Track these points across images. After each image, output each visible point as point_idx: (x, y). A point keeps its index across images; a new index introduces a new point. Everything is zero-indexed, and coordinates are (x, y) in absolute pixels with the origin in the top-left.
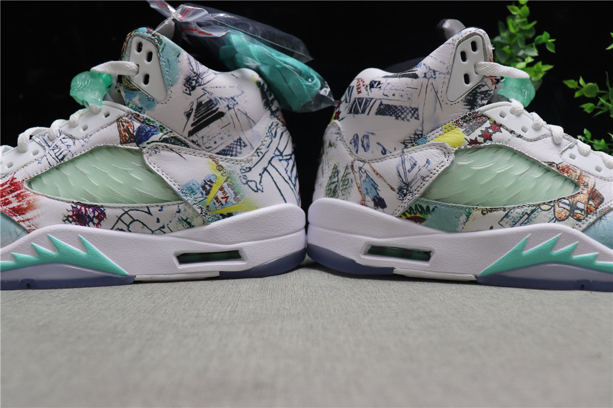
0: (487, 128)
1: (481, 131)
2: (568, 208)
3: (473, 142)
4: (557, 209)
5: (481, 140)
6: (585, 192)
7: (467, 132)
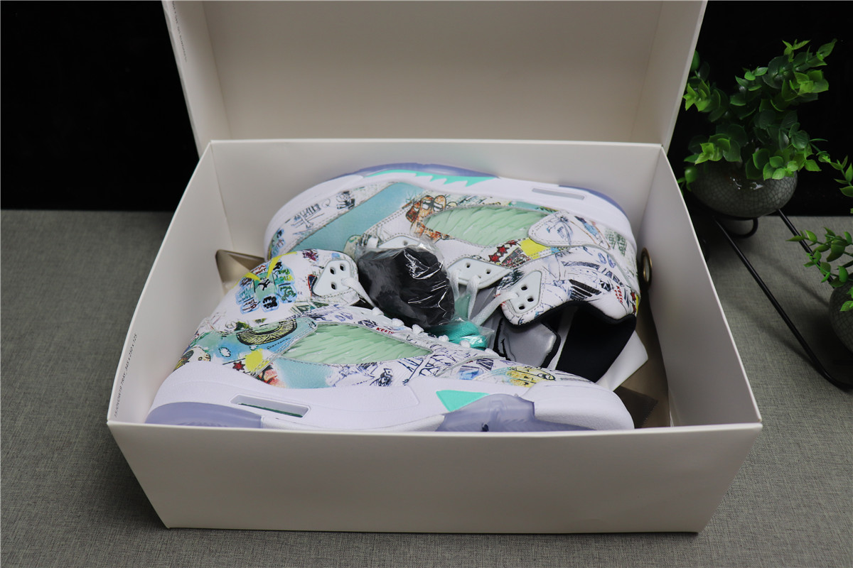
0: (502, 256)
1: (507, 253)
2: (435, 204)
3: (514, 243)
4: (443, 203)
5: (508, 246)
6: (420, 219)
7: (519, 251)
